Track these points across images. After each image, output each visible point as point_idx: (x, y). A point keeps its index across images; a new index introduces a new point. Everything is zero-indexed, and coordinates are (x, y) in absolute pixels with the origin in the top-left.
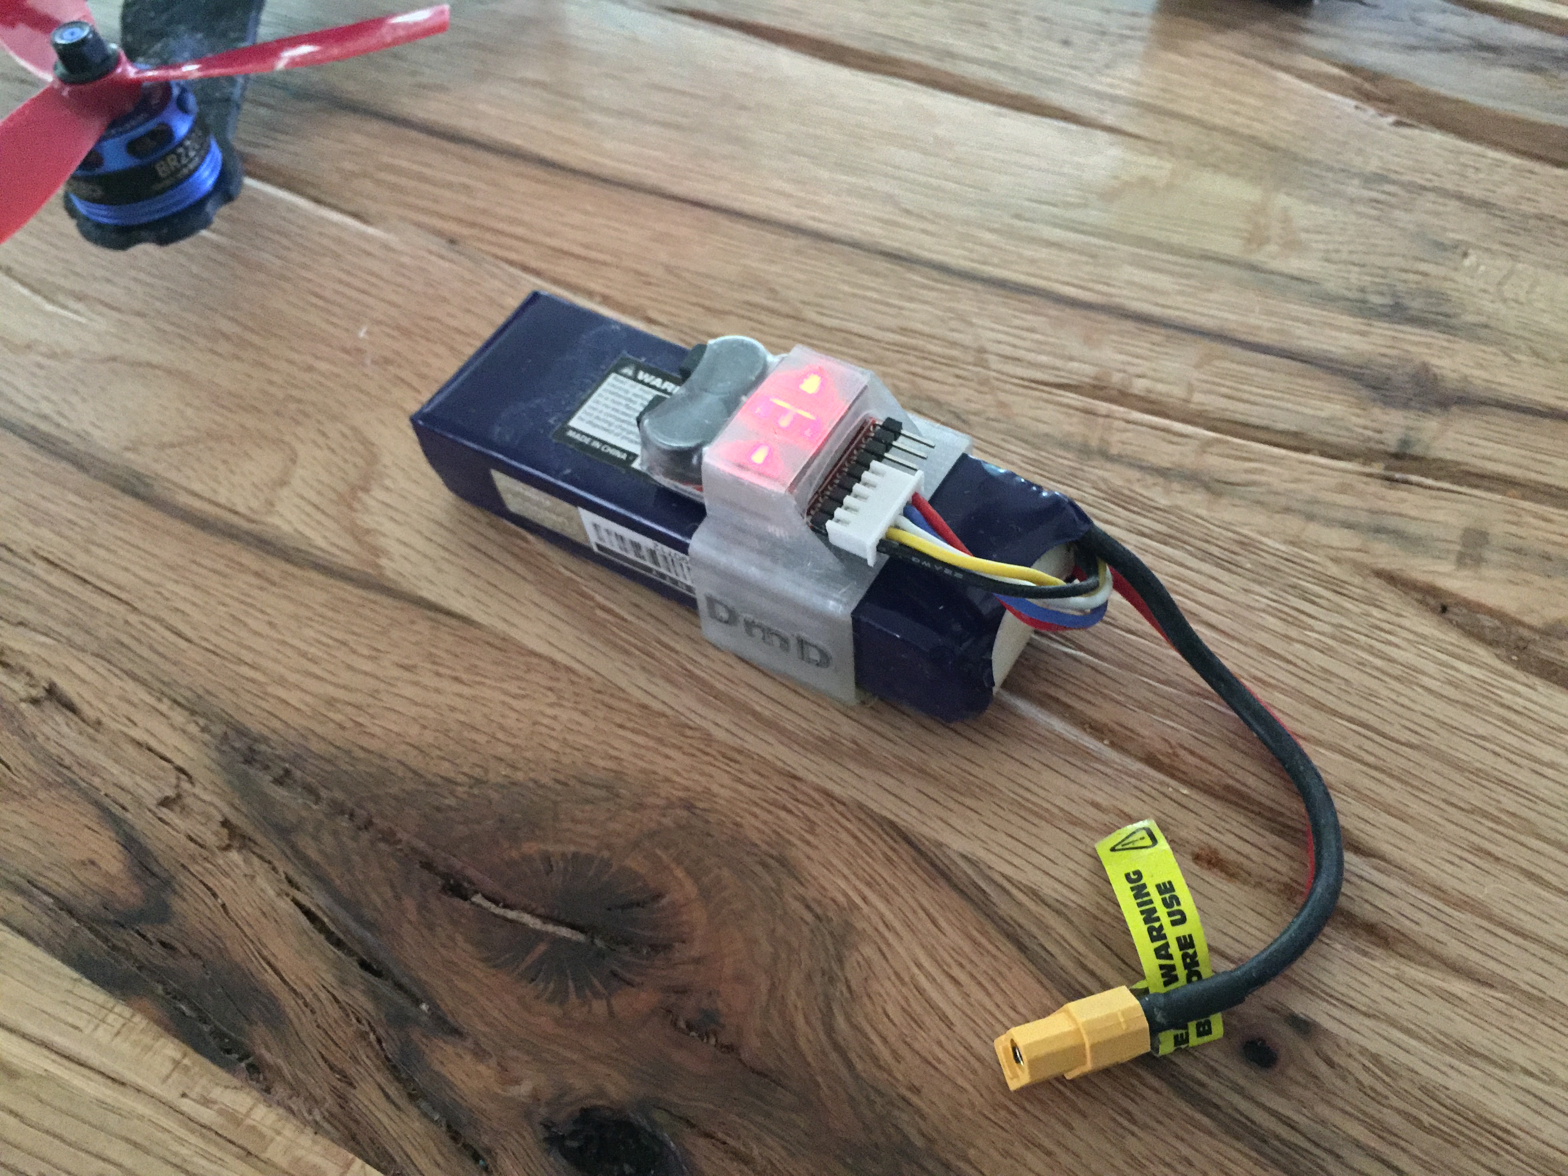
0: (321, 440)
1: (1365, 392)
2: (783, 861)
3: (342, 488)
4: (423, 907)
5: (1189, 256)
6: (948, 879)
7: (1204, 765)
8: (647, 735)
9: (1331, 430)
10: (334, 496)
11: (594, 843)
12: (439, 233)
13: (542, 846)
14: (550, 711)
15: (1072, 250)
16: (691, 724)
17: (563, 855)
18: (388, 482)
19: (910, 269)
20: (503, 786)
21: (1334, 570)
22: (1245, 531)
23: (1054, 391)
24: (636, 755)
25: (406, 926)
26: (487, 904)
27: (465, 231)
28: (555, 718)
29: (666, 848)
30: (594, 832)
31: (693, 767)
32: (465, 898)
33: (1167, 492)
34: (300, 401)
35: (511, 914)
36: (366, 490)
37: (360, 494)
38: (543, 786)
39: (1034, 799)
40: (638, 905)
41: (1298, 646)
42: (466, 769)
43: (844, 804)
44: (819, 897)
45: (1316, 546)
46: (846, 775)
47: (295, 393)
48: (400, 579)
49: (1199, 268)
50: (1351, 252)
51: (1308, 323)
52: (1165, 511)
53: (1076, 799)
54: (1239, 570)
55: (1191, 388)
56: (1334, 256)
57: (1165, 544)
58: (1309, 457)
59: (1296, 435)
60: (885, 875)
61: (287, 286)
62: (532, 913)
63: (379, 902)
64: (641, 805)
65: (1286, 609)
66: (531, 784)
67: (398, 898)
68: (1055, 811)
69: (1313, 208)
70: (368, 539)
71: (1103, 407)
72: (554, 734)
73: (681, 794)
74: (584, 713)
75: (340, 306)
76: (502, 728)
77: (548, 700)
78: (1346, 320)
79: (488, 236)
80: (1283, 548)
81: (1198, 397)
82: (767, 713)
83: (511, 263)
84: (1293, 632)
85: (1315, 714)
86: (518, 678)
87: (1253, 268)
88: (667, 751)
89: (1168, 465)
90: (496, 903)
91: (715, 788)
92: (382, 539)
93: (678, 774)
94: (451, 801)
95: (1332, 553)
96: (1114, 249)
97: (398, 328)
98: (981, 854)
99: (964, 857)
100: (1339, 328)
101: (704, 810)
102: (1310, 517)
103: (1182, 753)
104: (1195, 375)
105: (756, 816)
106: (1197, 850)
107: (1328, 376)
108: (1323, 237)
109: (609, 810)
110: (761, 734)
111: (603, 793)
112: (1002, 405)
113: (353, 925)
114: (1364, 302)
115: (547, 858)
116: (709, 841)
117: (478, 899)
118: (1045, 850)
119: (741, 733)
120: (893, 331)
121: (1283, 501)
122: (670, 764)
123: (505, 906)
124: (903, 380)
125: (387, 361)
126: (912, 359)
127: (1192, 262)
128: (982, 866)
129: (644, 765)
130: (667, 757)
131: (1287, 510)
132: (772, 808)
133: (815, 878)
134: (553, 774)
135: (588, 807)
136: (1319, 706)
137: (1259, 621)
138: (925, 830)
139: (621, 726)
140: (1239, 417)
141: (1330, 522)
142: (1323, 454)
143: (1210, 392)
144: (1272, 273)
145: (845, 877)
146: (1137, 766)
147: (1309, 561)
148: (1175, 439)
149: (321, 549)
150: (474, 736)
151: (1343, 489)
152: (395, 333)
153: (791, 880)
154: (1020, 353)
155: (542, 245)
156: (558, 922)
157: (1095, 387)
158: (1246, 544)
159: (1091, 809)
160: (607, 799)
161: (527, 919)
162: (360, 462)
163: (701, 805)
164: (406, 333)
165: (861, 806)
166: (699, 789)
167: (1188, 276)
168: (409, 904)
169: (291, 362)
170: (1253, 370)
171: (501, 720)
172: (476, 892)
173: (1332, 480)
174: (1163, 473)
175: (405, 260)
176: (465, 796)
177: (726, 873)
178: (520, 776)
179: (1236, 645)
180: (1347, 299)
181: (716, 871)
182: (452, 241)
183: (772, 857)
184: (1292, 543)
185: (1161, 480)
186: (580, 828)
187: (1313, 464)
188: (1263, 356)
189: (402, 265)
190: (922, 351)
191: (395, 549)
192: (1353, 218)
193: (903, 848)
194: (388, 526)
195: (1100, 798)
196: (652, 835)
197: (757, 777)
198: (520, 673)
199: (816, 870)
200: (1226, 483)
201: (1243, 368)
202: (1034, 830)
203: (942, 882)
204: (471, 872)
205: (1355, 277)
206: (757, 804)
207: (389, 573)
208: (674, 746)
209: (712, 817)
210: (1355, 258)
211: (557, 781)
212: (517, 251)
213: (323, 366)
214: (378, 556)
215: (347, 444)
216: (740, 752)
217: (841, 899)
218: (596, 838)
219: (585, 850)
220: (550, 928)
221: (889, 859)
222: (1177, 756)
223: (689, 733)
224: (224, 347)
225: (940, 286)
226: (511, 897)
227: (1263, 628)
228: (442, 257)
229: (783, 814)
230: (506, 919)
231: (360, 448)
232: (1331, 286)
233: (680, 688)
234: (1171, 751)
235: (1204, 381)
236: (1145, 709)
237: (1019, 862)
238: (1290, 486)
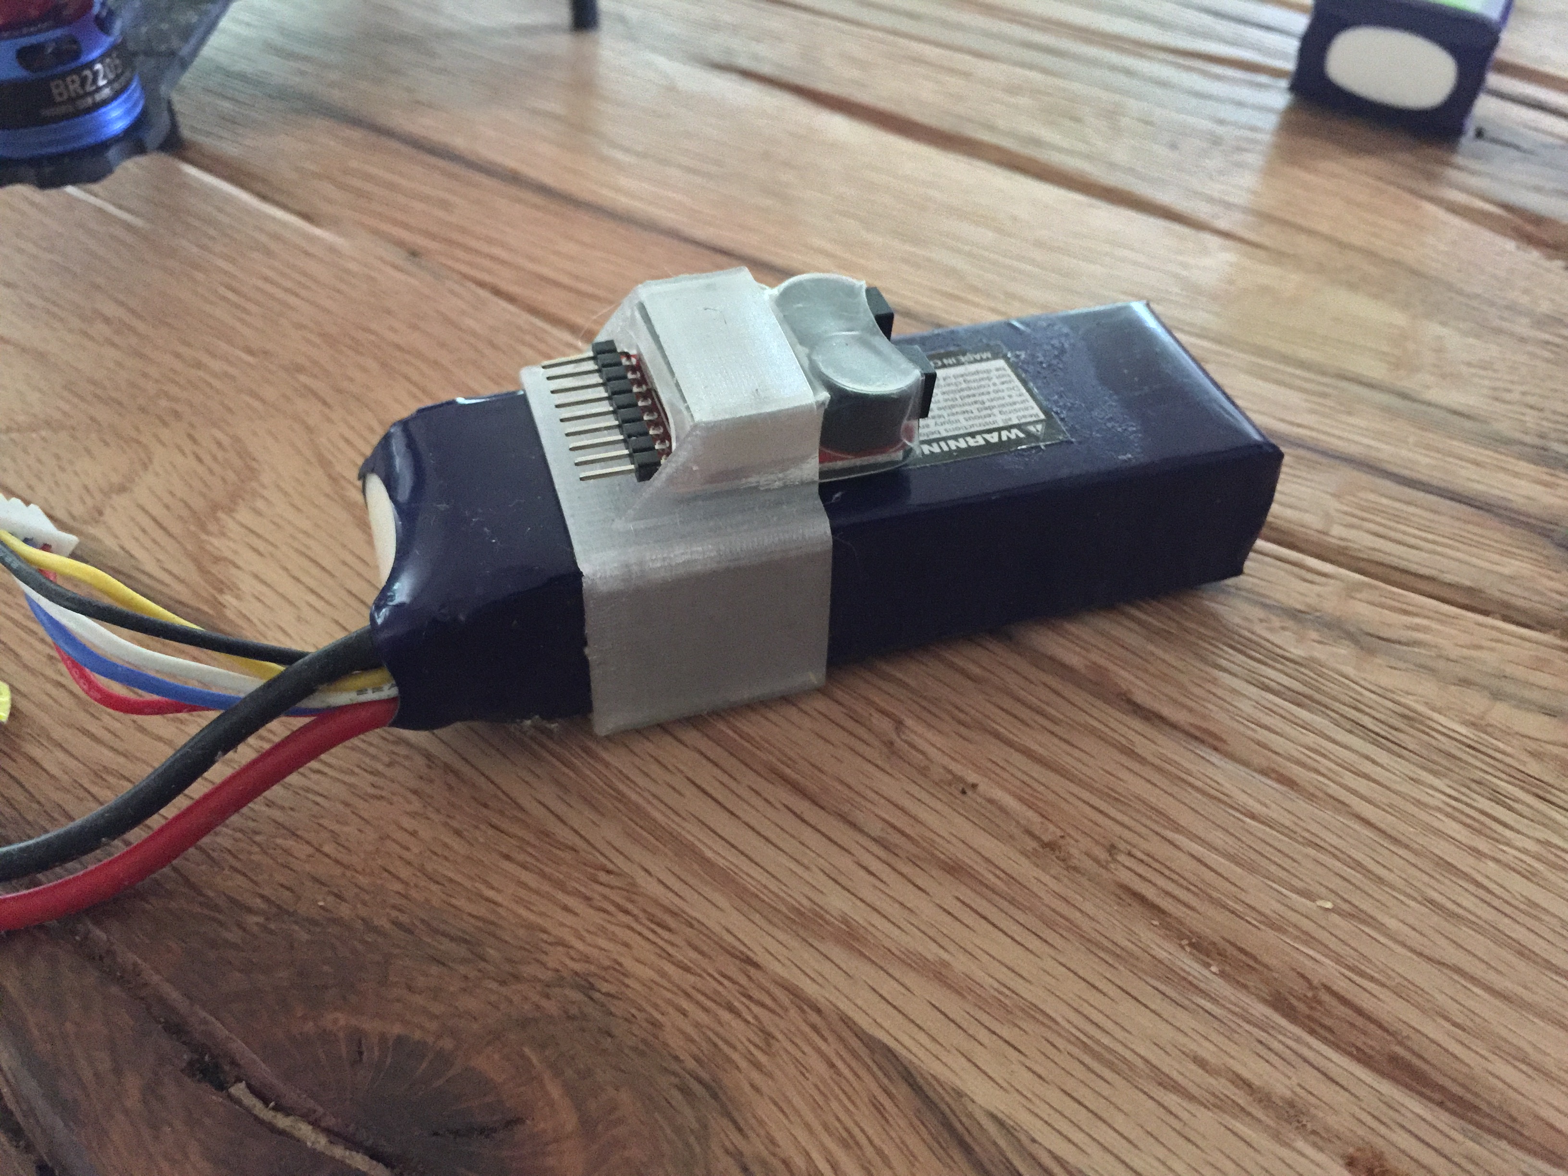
0: (188, 447)
1: (1553, 553)
2: (714, 1091)
3: (198, 504)
4: (151, 1092)
5: (1324, 373)
6: (967, 1149)
7: (1360, 1021)
8: (543, 875)
9: (1518, 592)
10: (185, 513)
11: (433, 1026)
12: (400, 244)
13: (354, 1022)
14: (408, 823)
16: (610, 866)
17: (383, 1038)
18: (260, 504)
20: (314, 922)
21: (1534, 768)
22: (1409, 701)
24: (519, 901)
25: (119, 1116)
26: (250, 1100)
27: (432, 245)
28: (414, 834)
29: (543, 1046)
30: (437, 1008)
31: (603, 930)
32: (221, 1087)
33: (1301, 639)
34: (176, 400)
35: (282, 1122)
36: (230, 511)
37: (220, 515)
38: (377, 930)
39: (1106, 1040)
40: (482, 1131)
41: (1491, 864)
42: (267, 892)
43: (819, 1011)
44: (765, 1153)
45: (1507, 733)
46: (827, 968)
47: (174, 390)
48: (240, 622)
49: (1336, 388)
50: (1524, 393)
51: (1477, 464)
52: (1296, 663)
53: (1169, 1048)
54: (1405, 752)
55: (1329, 519)
56: (1507, 396)
57: (1299, 705)
58: (1489, 621)
59: (1470, 591)
60: (870, 1132)
61: (200, 276)
62: (315, 1124)
63: (87, 1075)
64: (517, 978)
65: (1468, 810)
66: (359, 925)
67: (118, 1071)
68: (1139, 1063)
69: (1471, 340)
70: (214, 569)
72: (406, 855)
73: (577, 967)
74: (458, 833)
75: (257, 303)
76: (335, 836)
77: (409, 808)
78: (1524, 467)
79: (460, 254)
80: (1463, 730)
81: (1337, 530)
82: (721, 862)
83: (481, 284)
84: (1483, 845)
85: (1521, 965)
86: (374, 773)
87: (1404, 396)
88: (571, 901)
89: (1302, 608)
90: (266, 1102)
91: (628, 963)
92: (234, 571)
93: (581, 939)
94: (234, 936)
95: (1532, 746)
96: (1228, 356)
97: (323, 335)
98: (1021, 1116)
99: (993, 1117)
100: (1516, 475)
101: (608, 994)
102: (1497, 696)
103: (1325, 997)
104: (1334, 505)
105: (684, 1013)
106: (1351, 1150)
107: (1508, 528)
108: (1490, 373)
109: (466, 977)
110: (708, 893)
111: (462, 951)
114: (1545, 449)
115: (357, 1039)
116: (607, 1043)
117: (239, 1090)
118: (1119, 1121)
119: (680, 888)
121: (1460, 671)
122: (569, 919)
123: (277, 1108)
125: (300, 369)
127: (1324, 380)
128: (1021, 1136)
129: (532, 917)
130: (566, 908)
131: (1465, 682)
132: (709, 1004)
133: (761, 1123)
134: (394, 913)
135: (434, 969)
137: (1436, 824)
138: (937, 1068)
139: (507, 857)
140: (1395, 562)
141: (1523, 704)
142: (1506, 619)
144: (1429, 404)
145: (808, 1126)
146: (1260, 1010)
147: (1498, 750)
148: (1309, 576)
149: (150, 576)
150: (290, 843)
151: (1540, 664)
152: (318, 340)
153: (725, 1122)
155: (524, 270)
156: (353, 1144)
158: (1411, 718)
159: (1193, 1067)
160: (464, 961)
161: (305, 1131)
162: (231, 476)
163: (605, 987)
164: (331, 340)
165: (846, 1020)
166: (607, 963)
167: (1324, 395)
168: (133, 1084)
169: (178, 356)
170: (1411, 509)
171: (335, 827)
172: (238, 1080)
173: (1527, 652)
174: (1295, 615)
175: (352, 266)
176: (255, 929)
177: (624, 1096)
178: (344, 911)
179: (1402, 852)
180: (1525, 444)
181: (611, 1092)
182: (414, 254)
183: (700, 1081)
184: (1473, 725)
185: (1290, 623)
186: (419, 1000)
187: (1493, 628)
188: (1421, 494)
189: (348, 272)
191: (247, 584)
192: (1524, 358)
193: (902, 1091)
194: (246, 558)
195: (1206, 1051)
196: (524, 1023)
197: (694, 955)
198: (381, 768)
199: (765, 1110)
200: (1379, 638)
201: (1397, 505)
202: (1106, 1090)
203: (957, 1154)
204: (237, 1046)
205: (1531, 419)
206: (688, 995)
207: (230, 614)
208: (580, 894)
209: (617, 1007)
210: (1530, 400)
211: (395, 923)
212: (489, 272)
213: (216, 365)
214: (221, 591)
215: (220, 455)
216: (674, 914)
217: (799, 1162)
218: (434, 1017)
219: (417, 1035)
220: (339, 1152)
221: (879, 1108)
222: (1320, 1003)
223: (603, 877)
224: (100, 329)
226: (291, 1096)
227: (1439, 833)
228: (396, 267)
229: (726, 1016)
230: (273, 1129)
231: (237, 462)
232: (1504, 427)
233: (603, 815)
234: (1310, 994)
235: (1346, 513)
236: (1272, 926)
237: (1078, 1137)
238: (1466, 652)
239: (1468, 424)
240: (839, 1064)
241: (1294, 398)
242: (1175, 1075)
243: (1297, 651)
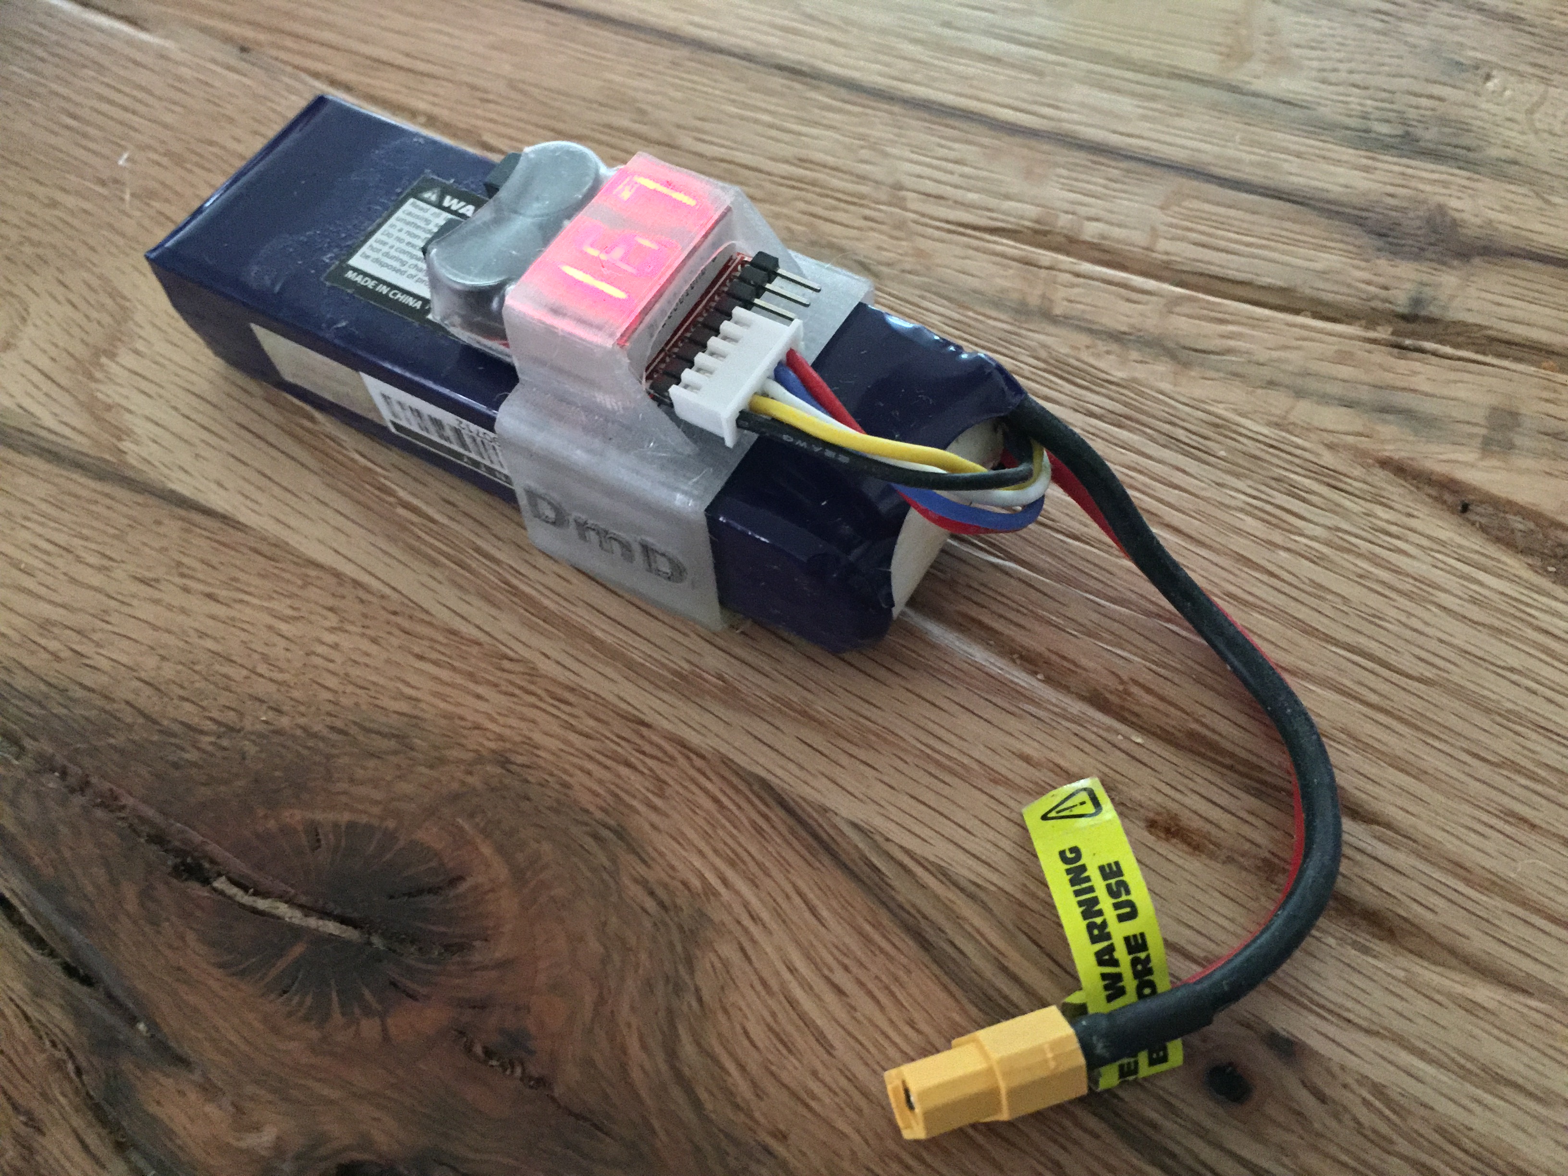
0: (59, 291)
1: (1366, 240)
2: (621, 833)
3: (80, 350)
4: (146, 895)
5: (1155, 74)
6: (834, 856)
7: (1161, 706)
8: (454, 669)
9: (1328, 286)
10: (70, 362)
11: (376, 810)
12: (227, 39)
13: (309, 815)
14: (330, 638)
15: (1013, 66)
16: (511, 654)
17: (336, 825)
18: (140, 345)
19: (816, 88)
20: (261, 735)
21: (1328, 459)
22: (1219, 410)
23: (987, 236)
24: (436, 694)
25: (123, 918)
26: (233, 891)
27: (262, 37)
28: (335, 646)
29: (472, 816)
30: (377, 795)
31: (513, 712)
32: (206, 881)
33: (1124, 361)
34: (39, 244)
35: (262, 904)
36: (112, 355)
37: (104, 360)
38: (315, 736)
39: (945, 749)
40: (430, 891)
41: (1282, 553)
42: (215, 714)
43: (703, 757)
44: (667, 879)
45: (1308, 429)
46: (707, 719)
47: (35, 234)
48: (145, 467)
49: (1166, 88)
50: (1351, 72)
51: (1299, 155)
52: (1118, 385)
53: (1000, 750)
54: (1212, 460)
55: (1154, 233)
56: (1333, 77)
57: (1120, 426)
58: (1300, 319)
59: (1282, 290)
60: (753, 850)
61: (35, 104)
62: (291, 902)
63: (90, 889)
64: (442, 761)
65: (1268, 508)
66: (299, 732)
67: (114, 882)
68: (975, 766)
69: (1303, 18)
70: (108, 416)
71: (1046, 256)
72: (331, 666)
73: (492, 745)
74: (374, 641)
75: (100, 128)
76: (265, 658)
77: (327, 624)
78: (1348, 154)
79: (289, 42)
80: (1265, 430)
81: (1163, 245)
82: (609, 640)
83: (318, 76)
84: (1277, 537)
85: (1304, 641)
86: (292, 596)
87: (1233, 89)
88: (480, 690)
89: (1124, 328)
90: (245, 889)
91: (537, 737)
92: (127, 416)
93: (493, 720)
94: (192, 755)
95: (1329, 438)
96: (1064, 65)
97: (167, 154)
98: (878, 822)
99: (855, 826)
100: (1338, 162)
101: (523, 766)
102: (1300, 394)
103: (1135, 689)
104: (1159, 217)
105: (589, 773)
106: (1151, 815)
107: (1324, 221)
108: (1318, 53)
109: (399, 767)
110: (601, 667)
111: (393, 744)
112: (920, 253)
113: (56, 919)
114: (1367, 131)
115: (314, 830)
116: (525, 805)
117: (220, 884)
118: (960, 816)
119: (576, 666)
120: (787, 162)
121: (1266, 373)
122: (482, 706)
123: (256, 894)
124: (799, 223)
125: (152, 194)
126: (809, 196)
127: (1157, 81)
128: (877, 838)
129: (450, 708)
130: (479, 697)
131: (1271, 384)
132: (609, 763)
133: (661, 854)
134: (329, 720)
135: (371, 763)
136: (1310, 631)
137: (1238, 524)
138: (806, 791)
139: (421, 657)
140: (1215, 270)
141: (1325, 399)
142: (1316, 315)
143: (1182, 239)
144: (1256, 95)
145: (701, 853)
146: (1077, 707)
147: (1298, 447)
148: (1133, 296)
149: (50, 430)
150: (227, 669)
151: (1343, 358)
152: (165, 161)
153: (631, 858)
154: (948, 191)
155: (356, 53)
156: (324, 914)
157: (1036, 232)
158: (1220, 426)
159: (1021, 763)
160: (395, 753)
161: (283, 909)
162: (106, 319)
163: (520, 759)
164: (178, 160)
165: (726, 761)
166: (518, 739)
167: (1153, 98)
168: (130, 892)
169: (32, 196)
170: (1232, 212)
171: (265, 650)
172: (220, 875)
173: (1331, 347)
174: (1117, 337)
175: (184, 71)
176: (210, 748)
177: (546, 847)
178: (284, 722)
179: (1204, 552)
180: (1347, 128)
181: (535, 846)
182: (244, 49)
183: (609, 828)
184: (1277, 425)
185: (1115, 347)
186: (363, 791)
187: (1303, 327)
188: (1244, 196)
189: (180, 78)
190: (822, 187)
191: (141, 428)
192: (1353, 31)
193: (777, 815)
194: (138, 402)
195: (1030, 749)
196: (455, 798)
197: (592, 723)
198: (295, 590)
199: (663, 842)
200: (1196, 350)
201: (1222, 210)
202: (947, 791)
203: (826, 860)
204: (212, 848)
205: (1355, 100)
206: (591, 758)
207: (132, 460)
208: (489, 683)
209: (533, 776)
210: (1357, 78)
211: (332, 728)
212: (323, 60)
213: (70, 201)
214: (120, 439)
215: (91, 297)
216: (572, 690)
217: (696, 883)
218: (377, 803)
219: (364, 819)
220: (313, 922)
221: (759, 831)
222: (1129, 694)
223: (506, 664)
225: (849, 107)
226: (266, 882)
227: (1238, 531)
228: (229, 68)
229: (624, 771)
230: (255, 911)
231: (108, 301)
232: (1327, 112)
233: (499, 608)
234: (1121, 688)
235: (1171, 225)
236: (1090, 634)
237: (925, 833)
238: (1275, 354)
239: (1295, 113)
240: (724, 799)
241: (1126, 105)
242: (1003, 771)
243: (1119, 374)
